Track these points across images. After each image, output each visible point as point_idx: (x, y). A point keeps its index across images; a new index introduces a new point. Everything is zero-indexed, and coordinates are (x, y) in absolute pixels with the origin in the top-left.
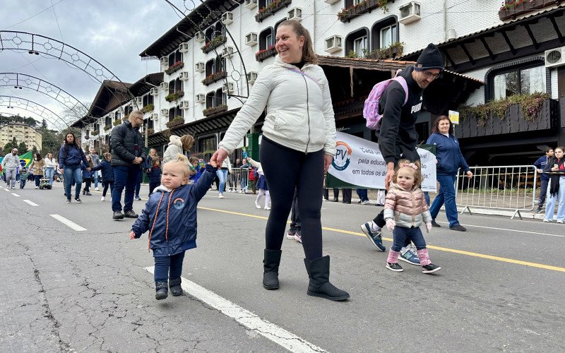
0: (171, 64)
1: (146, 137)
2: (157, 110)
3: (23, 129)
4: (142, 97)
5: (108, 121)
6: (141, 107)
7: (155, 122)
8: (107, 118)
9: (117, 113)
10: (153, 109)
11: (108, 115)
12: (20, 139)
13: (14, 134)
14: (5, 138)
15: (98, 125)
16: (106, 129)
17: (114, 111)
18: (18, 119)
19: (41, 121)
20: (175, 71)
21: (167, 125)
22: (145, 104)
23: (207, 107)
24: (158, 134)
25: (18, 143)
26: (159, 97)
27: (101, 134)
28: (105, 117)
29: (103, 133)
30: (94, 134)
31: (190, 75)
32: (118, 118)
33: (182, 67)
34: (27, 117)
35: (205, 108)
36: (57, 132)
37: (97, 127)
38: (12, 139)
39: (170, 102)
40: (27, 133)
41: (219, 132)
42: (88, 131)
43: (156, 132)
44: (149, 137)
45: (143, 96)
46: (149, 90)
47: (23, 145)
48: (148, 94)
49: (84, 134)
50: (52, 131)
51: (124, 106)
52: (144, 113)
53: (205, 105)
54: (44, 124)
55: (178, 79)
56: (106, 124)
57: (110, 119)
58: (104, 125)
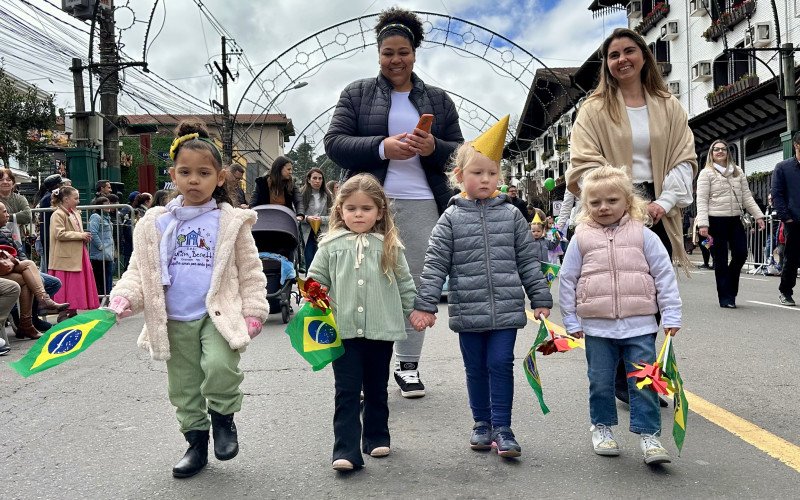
0: (646, 10)
5: (548, 142)
8: (546, 137)
9: (560, 127)
11: (547, 132)
15: (534, 153)
16: (545, 158)
17: (556, 125)
20: (655, 25)
23: (716, 87)
27: (538, 168)
28: (542, 137)
29: (541, 166)
30: (529, 169)
31: (682, 28)
32: (563, 135)
33: (665, 15)
35: (711, 89)
37: (532, 156)
41: (742, 138)
42: (519, 166)
51: (569, 113)
53: (712, 84)
55: (659, 40)
56: (545, 150)
57: (551, 139)
58: (542, 151)
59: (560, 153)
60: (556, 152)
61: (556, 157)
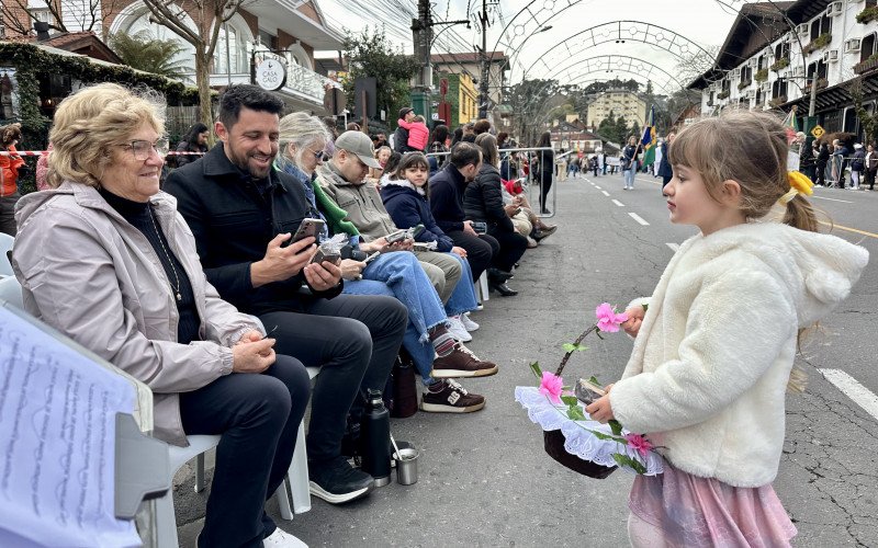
1: (813, 97)
2: (837, 44)
3: (622, 99)
4: (810, 23)
5: (746, 73)
6: (806, 42)
7: (830, 65)
8: (744, 69)
9: (761, 58)
10: (829, 42)
11: (746, 63)
12: (619, 112)
13: (611, 106)
14: (601, 112)
15: (729, 82)
16: (742, 87)
17: (758, 56)
18: (617, 83)
19: (646, 83)
21: (856, 69)
22: (814, 36)
24: (836, 89)
25: (616, 119)
26: (843, 16)
27: (732, 97)
28: (740, 67)
29: (736, 94)
30: (722, 97)
32: (764, 66)
34: (628, 80)
36: (666, 96)
37: (726, 85)
38: (608, 113)
39: (866, 23)
40: (627, 102)
42: (712, 93)
43: (830, 85)
44: (818, 95)
45: (812, 21)
46: (824, 8)
47: (621, 121)
48: (821, 15)
49: (706, 99)
50: (660, 96)
51: (774, 45)
52: (811, 52)
54: (649, 86)
56: (742, 80)
57: (750, 69)
58: (739, 82)
59: (759, 83)
60: (754, 82)
61: (754, 86)
